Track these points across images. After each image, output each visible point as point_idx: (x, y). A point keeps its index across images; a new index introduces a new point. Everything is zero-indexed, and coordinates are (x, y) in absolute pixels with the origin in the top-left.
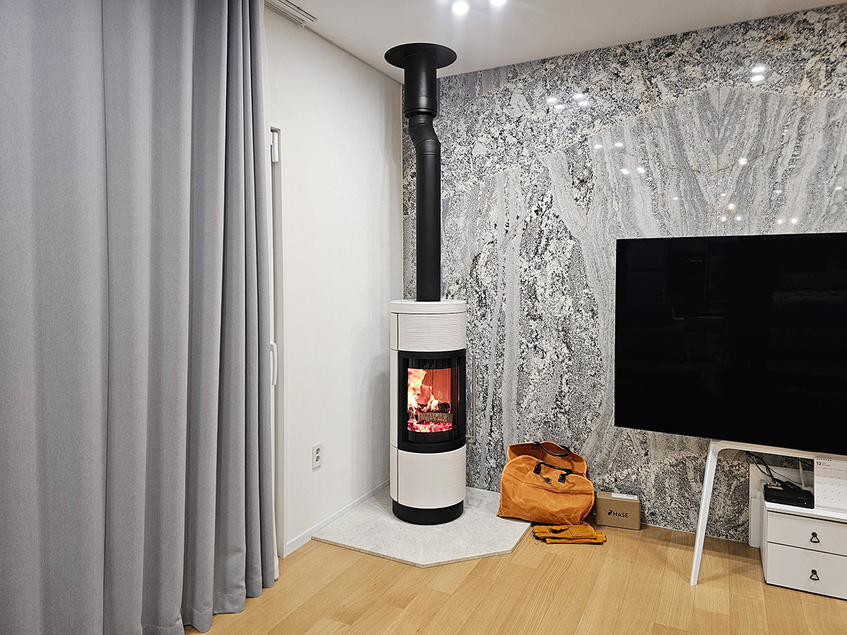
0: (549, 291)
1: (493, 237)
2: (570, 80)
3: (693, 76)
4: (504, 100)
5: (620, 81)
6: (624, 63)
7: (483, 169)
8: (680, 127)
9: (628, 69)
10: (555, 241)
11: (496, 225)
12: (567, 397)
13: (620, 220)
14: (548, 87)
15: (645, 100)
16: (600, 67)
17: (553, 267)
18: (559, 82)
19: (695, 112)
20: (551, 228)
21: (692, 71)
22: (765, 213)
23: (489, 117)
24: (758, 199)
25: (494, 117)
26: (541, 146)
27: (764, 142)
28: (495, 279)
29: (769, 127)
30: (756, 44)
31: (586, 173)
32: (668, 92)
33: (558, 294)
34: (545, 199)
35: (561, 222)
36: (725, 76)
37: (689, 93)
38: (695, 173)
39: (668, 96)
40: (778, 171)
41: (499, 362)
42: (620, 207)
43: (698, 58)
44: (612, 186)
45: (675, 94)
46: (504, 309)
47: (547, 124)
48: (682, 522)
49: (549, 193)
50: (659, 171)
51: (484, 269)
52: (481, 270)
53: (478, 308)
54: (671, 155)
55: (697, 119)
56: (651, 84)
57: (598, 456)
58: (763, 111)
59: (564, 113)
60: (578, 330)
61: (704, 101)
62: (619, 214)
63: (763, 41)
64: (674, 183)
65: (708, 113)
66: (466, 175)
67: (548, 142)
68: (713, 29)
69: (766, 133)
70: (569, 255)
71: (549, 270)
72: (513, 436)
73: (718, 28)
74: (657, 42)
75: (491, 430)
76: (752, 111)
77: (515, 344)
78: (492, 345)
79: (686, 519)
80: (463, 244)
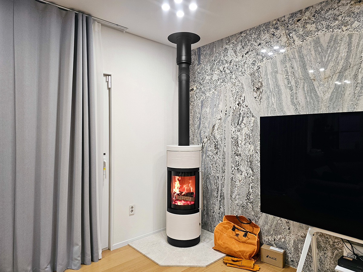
0: (244, 142)
1: (220, 116)
2: (252, 40)
3: (311, 30)
4: (225, 53)
5: (275, 37)
6: (277, 28)
7: (217, 86)
8: (305, 57)
9: (278, 31)
10: (246, 118)
11: (221, 111)
12: (252, 195)
13: (275, 107)
14: (243, 45)
15: (287, 45)
16: (266, 32)
17: (245, 131)
18: (247, 42)
19: (312, 49)
20: (244, 112)
21: (311, 27)
22: (352, 100)
23: (219, 62)
24: (347, 93)
25: (221, 61)
26: (240, 73)
27: (350, 61)
28: (221, 136)
29: (353, 52)
30: (345, 7)
31: (259, 84)
32: (298, 40)
33: (247, 144)
34: (242, 98)
35: (249, 109)
36: (328, 27)
37: (309, 39)
38: (313, 81)
39: (298, 42)
40: (359, 77)
41: (223, 175)
42: (275, 100)
43: (314, 20)
44: (272, 90)
45: (302, 40)
46: (225, 150)
47: (243, 62)
48: (307, 268)
49: (243, 95)
50: (294, 81)
51: (217, 131)
52: (216, 131)
53: (215, 149)
54: (300, 72)
55: (313, 52)
56: (290, 37)
57: (266, 226)
58: (350, 44)
59: (250, 56)
60: (257, 162)
61: (317, 42)
62: (275, 104)
63: (349, 5)
64: (301, 87)
65: (319, 48)
66: (210, 89)
67: (243, 71)
68: (321, 3)
69: (351, 56)
70: (252, 125)
71: (244, 132)
72: (229, 211)
73: (324, 2)
74: (293, 15)
75: (220, 207)
76: (343, 44)
77: (229, 167)
78: (220, 167)
79: (309, 267)
80: (209, 120)
